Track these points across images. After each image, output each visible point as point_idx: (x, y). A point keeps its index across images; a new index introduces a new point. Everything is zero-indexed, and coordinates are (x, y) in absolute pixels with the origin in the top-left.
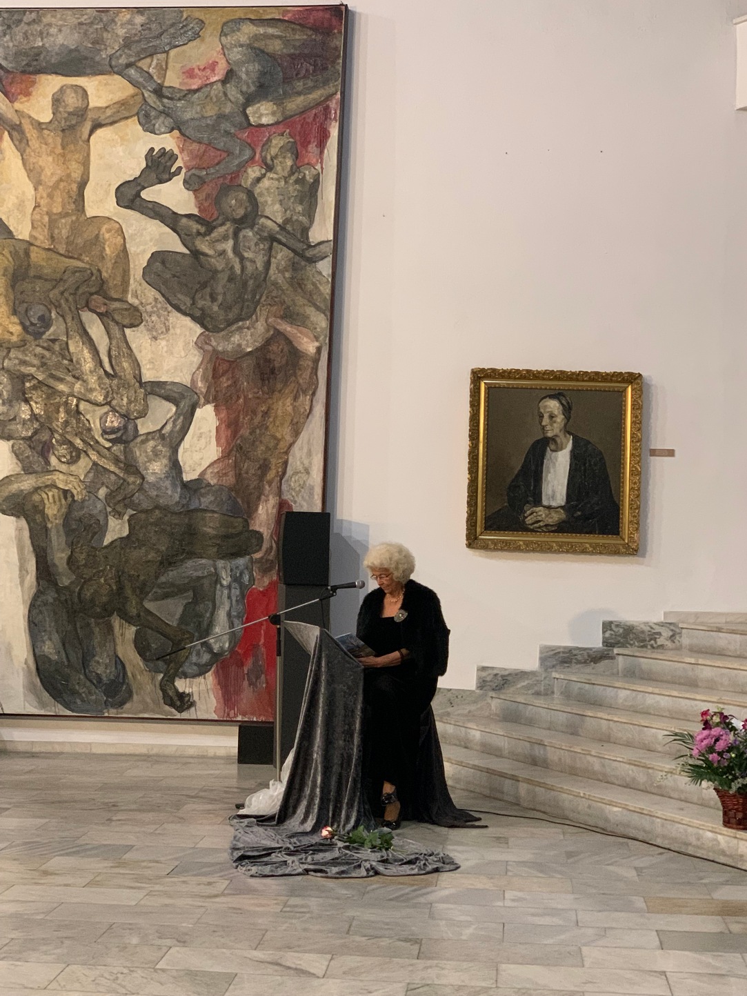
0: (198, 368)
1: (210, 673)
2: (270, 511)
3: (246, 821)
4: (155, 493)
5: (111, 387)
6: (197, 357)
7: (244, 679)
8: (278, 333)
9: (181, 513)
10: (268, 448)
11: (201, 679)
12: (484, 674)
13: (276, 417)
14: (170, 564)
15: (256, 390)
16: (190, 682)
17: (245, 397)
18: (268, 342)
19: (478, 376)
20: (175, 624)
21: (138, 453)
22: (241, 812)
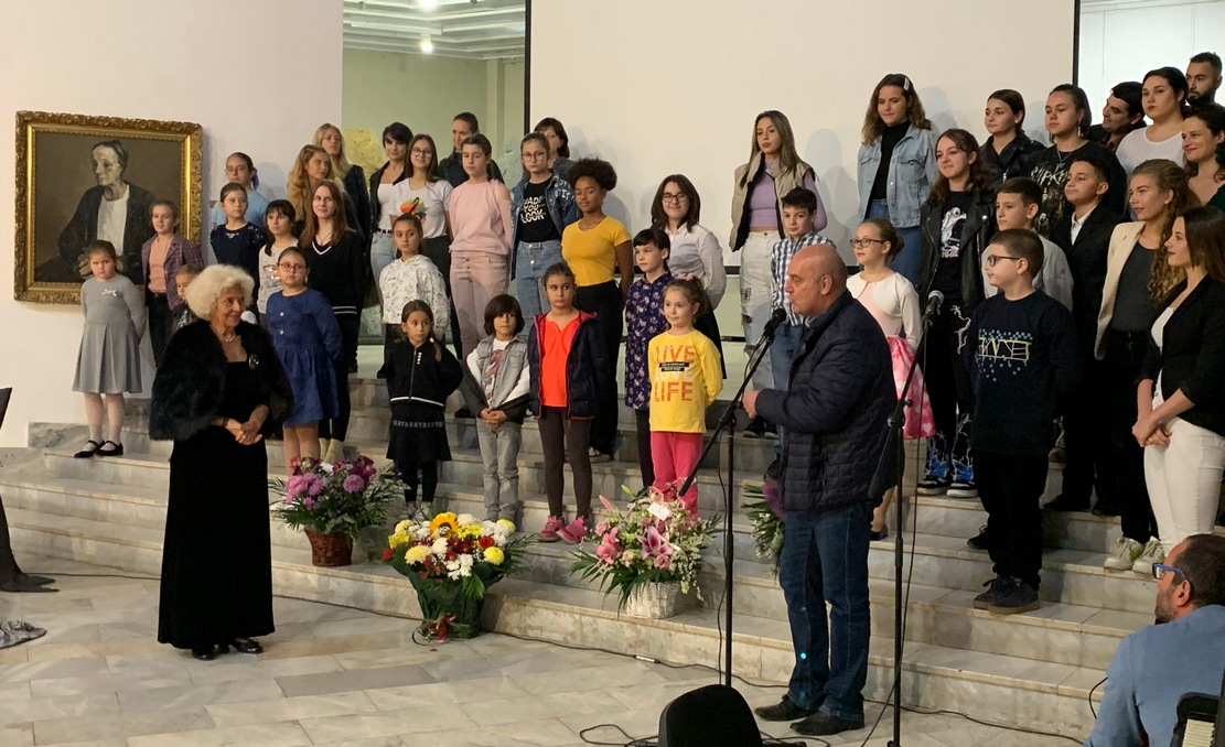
12: (36, 430)
19: (24, 120)
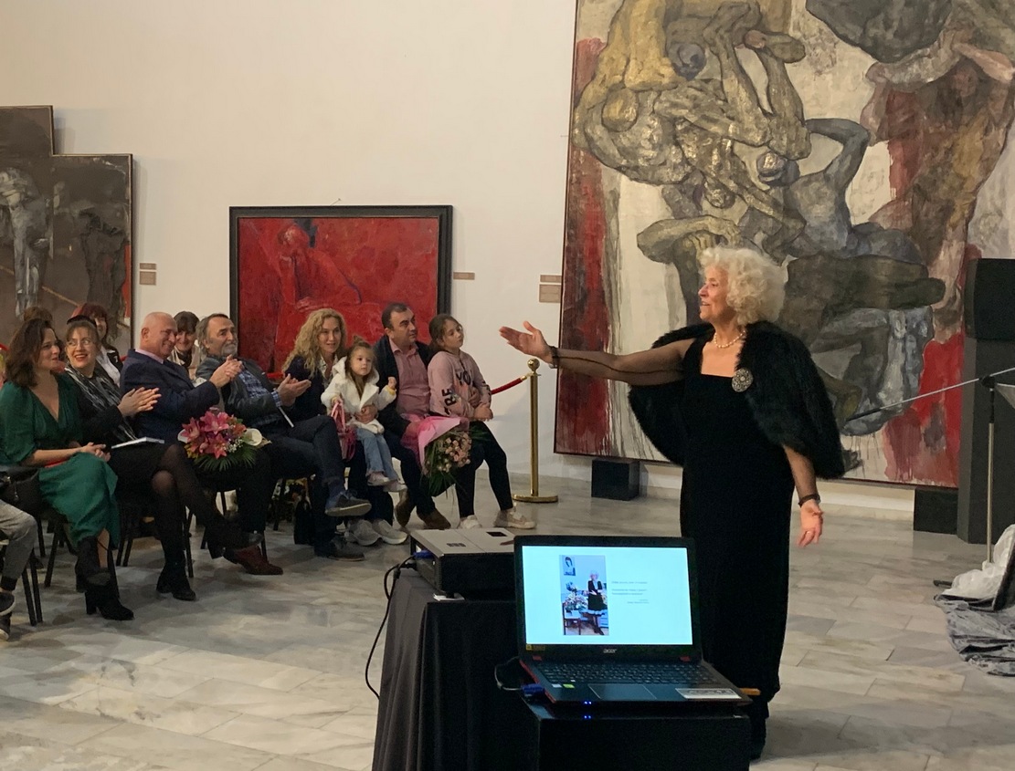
0: (869, 103)
1: (881, 431)
2: (953, 257)
3: (957, 603)
4: (819, 238)
5: (769, 126)
6: (868, 91)
7: (921, 440)
8: (966, 61)
9: (847, 260)
10: (952, 188)
11: (869, 438)
13: (961, 154)
14: (835, 314)
15: (938, 124)
16: (857, 439)
17: (926, 133)
18: (953, 71)
20: (840, 377)
21: (799, 195)
22: (948, 592)
